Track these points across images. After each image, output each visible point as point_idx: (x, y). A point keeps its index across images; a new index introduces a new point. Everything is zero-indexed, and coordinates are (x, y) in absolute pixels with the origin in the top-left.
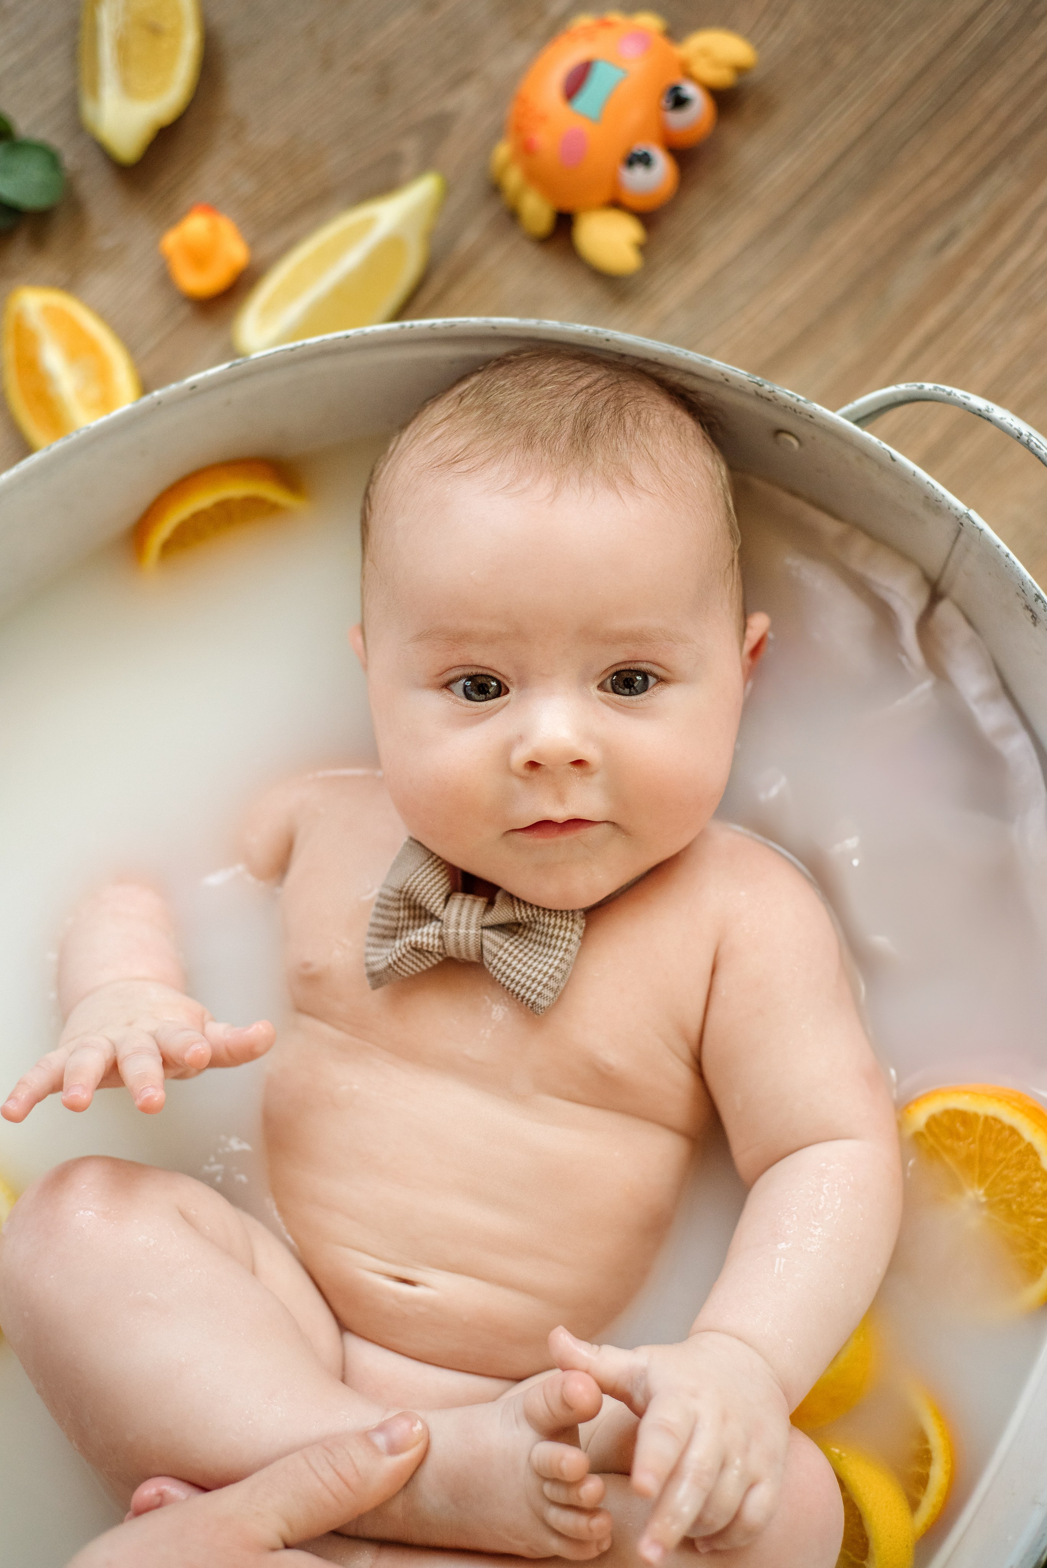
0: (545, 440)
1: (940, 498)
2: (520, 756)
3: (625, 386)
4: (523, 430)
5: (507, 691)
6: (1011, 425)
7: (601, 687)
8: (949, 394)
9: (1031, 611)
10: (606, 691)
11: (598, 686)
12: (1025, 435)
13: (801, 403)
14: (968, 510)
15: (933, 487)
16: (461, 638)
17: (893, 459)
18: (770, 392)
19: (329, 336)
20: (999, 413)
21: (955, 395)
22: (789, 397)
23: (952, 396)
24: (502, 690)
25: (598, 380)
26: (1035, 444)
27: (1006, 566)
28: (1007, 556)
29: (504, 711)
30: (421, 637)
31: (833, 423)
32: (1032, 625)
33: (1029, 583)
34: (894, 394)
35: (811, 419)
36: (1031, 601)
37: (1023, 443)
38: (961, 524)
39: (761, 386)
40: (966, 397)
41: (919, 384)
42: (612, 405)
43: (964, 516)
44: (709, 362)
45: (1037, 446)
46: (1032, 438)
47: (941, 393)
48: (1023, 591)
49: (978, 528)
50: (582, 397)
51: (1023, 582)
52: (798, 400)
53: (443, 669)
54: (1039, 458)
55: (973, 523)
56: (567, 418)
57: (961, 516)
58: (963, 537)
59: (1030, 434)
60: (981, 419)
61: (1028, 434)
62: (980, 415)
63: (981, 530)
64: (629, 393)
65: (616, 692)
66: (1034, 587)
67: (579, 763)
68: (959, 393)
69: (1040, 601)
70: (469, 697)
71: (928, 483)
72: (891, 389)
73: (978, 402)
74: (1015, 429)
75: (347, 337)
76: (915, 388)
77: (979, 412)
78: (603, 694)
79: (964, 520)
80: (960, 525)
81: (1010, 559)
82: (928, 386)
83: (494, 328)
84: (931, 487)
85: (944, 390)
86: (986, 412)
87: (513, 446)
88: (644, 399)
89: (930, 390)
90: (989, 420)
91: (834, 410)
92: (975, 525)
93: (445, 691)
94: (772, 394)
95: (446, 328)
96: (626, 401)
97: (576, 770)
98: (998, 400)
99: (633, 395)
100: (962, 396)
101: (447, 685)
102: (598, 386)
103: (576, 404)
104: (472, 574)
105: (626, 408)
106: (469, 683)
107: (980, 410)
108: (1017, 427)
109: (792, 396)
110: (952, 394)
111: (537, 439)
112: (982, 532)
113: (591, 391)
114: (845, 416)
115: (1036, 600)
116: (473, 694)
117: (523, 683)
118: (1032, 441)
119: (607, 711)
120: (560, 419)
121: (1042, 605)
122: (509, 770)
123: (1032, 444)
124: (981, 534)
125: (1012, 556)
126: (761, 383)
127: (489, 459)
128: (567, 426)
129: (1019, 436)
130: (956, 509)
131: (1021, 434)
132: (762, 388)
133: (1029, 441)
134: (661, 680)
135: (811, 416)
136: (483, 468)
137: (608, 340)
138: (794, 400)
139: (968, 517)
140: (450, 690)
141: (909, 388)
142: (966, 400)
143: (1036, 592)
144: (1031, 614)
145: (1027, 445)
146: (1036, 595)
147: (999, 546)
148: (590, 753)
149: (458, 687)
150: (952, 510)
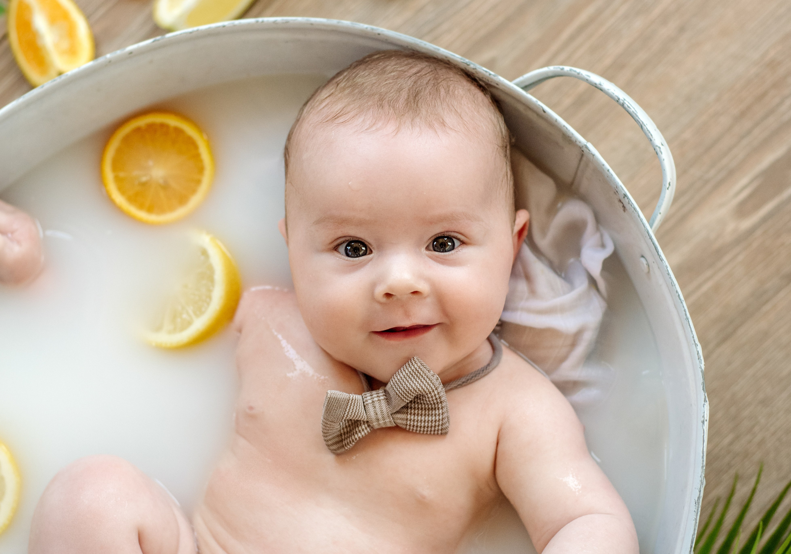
0: (390, 103)
1: (570, 135)
2: (380, 290)
3: (440, 72)
4: (377, 97)
5: (371, 252)
6: (614, 94)
7: (427, 248)
8: (579, 74)
9: (622, 203)
10: (430, 250)
11: (426, 248)
12: (622, 100)
13: (492, 76)
14: (587, 143)
15: (567, 128)
16: (343, 221)
17: (544, 112)
18: (474, 69)
19: (213, 25)
20: (607, 85)
21: (582, 74)
22: (484, 73)
23: (580, 75)
24: (368, 251)
25: (422, 69)
26: (627, 105)
27: (607, 177)
28: (608, 171)
29: (370, 263)
30: (318, 222)
31: (510, 89)
32: (623, 212)
33: (620, 187)
34: (546, 73)
35: (497, 86)
36: (621, 197)
37: (621, 105)
38: (583, 151)
39: (468, 65)
40: (588, 76)
41: (561, 67)
42: (432, 82)
43: (584, 146)
44: (439, 50)
45: (628, 107)
46: (625, 102)
47: (574, 73)
48: (617, 192)
49: (592, 154)
50: (413, 78)
51: (617, 187)
52: (490, 74)
53: (333, 239)
54: (629, 113)
55: (589, 151)
56: (404, 90)
57: (583, 146)
58: (584, 159)
59: (625, 99)
60: (596, 89)
61: (623, 99)
62: (596, 87)
63: (593, 155)
64: (443, 75)
65: (435, 250)
66: (623, 189)
67: (415, 293)
68: (584, 73)
69: (626, 198)
70: (348, 255)
71: (564, 126)
72: (545, 69)
73: (595, 79)
74: (616, 96)
75: (224, 26)
76: (559, 70)
77: (595, 85)
78: (427, 252)
79: (584, 149)
80: (582, 153)
81: (610, 173)
82: (567, 68)
83: (312, 24)
84: (566, 129)
85: (575, 71)
86: (599, 85)
87: (371, 105)
88: (452, 79)
89: (567, 71)
90: (601, 90)
91: (511, 80)
92: (590, 152)
93: (336, 253)
94: (475, 70)
95: (283, 23)
96: (440, 80)
97: (415, 296)
98: (610, 79)
99: (445, 77)
100: (586, 75)
101: (336, 248)
102: (423, 73)
103: (410, 82)
104: (350, 183)
105: (441, 84)
106: (349, 248)
107: (596, 84)
108: (617, 95)
109: (486, 72)
110: (580, 74)
111: (385, 103)
112: (594, 156)
113: (418, 75)
114: (517, 85)
115: (624, 197)
116: (350, 253)
117: (381, 247)
118: (625, 103)
119: (432, 263)
120: (400, 90)
121: (627, 200)
122: (373, 298)
123: (625, 106)
124: (593, 157)
125: (611, 171)
126: (468, 63)
127: (357, 115)
128: (404, 94)
129: (618, 100)
130: (580, 142)
131: (619, 99)
132: (469, 66)
133: (624, 103)
134: (463, 243)
135: (497, 84)
136: (353, 120)
137: (379, 34)
138: (487, 74)
139: (586, 147)
140: (338, 252)
141: (555, 69)
142: (588, 78)
143: (624, 193)
144: (622, 205)
145: (623, 105)
146: (624, 194)
147: (603, 165)
148: (423, 287)
149: (342, 249)
150: (578, 143)
